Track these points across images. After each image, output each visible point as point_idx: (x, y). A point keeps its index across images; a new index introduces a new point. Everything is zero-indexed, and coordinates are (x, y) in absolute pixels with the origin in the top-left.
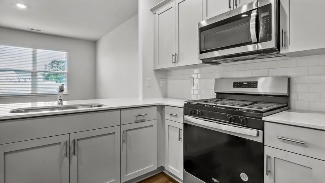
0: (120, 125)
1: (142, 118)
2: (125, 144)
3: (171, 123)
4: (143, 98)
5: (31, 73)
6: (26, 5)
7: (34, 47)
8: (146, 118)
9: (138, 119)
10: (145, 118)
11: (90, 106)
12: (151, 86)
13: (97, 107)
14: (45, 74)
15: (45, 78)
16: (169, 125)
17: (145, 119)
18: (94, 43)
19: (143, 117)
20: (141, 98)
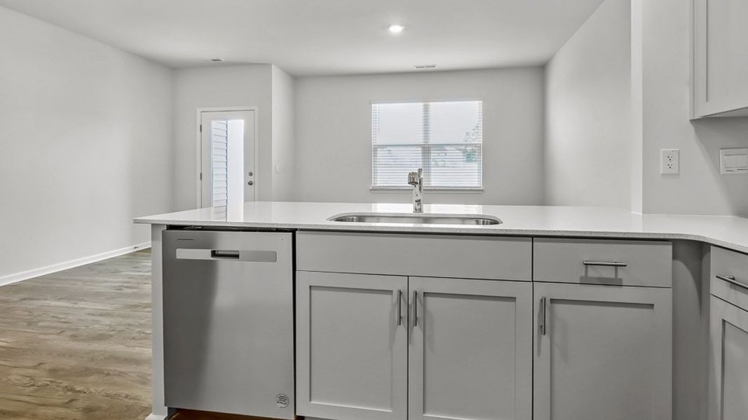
0: (533, 281)
1: (608, 273)
2: (545, 339)
3: (732, 315)
4: (643, 213)
5: (421, 149)
6: (402, 25)
7: (426, 99)
8: (622, 274)
9: (593, 273)
10: (619, 276)
11: (474, 222)
12: (678, 175)
13: (491, 223)
14: (467, 149)
15: (465, 157)
16: (724, 321)
17: (621, 280)
18: (541, 69)
19: (614, 271)
20: (637, 211)
